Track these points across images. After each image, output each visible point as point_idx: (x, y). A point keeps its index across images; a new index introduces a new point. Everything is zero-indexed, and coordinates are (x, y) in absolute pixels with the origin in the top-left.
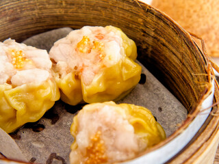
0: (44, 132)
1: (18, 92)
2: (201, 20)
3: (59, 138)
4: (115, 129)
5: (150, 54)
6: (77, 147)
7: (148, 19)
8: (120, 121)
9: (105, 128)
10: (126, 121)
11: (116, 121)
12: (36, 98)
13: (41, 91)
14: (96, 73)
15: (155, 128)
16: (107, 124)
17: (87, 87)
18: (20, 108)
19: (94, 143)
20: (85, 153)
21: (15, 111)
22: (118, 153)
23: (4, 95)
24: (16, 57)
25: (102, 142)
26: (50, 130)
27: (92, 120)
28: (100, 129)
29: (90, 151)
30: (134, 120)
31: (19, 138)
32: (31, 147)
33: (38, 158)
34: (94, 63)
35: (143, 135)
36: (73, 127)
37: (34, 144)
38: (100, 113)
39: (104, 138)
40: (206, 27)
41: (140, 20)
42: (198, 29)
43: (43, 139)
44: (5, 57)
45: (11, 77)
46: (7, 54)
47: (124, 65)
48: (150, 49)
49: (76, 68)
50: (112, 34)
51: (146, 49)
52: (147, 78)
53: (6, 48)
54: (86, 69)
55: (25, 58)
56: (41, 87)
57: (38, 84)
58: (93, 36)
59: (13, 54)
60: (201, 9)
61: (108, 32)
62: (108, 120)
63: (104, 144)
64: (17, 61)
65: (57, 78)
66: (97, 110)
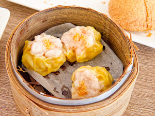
0: (59, 75)
1: (48, 60)
2: (132, 16)
3: (66, 78)
4: (90, 80)
5: (107, 36)
6: (74, 86)
7: (106, 22)
8: (93, 76)
9: (86, 79)
10: (95, 77)
11: (91, 76)
12: (56, 62)
13: (58, 59)
14: (82, 50)
15: (107, 78)
16: (87, 78)
17: (79, 57)
18: (49, 66)
19: (82, 85)
20: (78, 89)
21: (47, 68)
22: (91, 90)
23: (42, 62)
24: (47, 43)
25: (85, 85)
26: (62, 74)
27: (81, 75)
28: (84, 79)
29: (80, 88)
30: (99, 75)
31: (49, 78)
32: (54, 82)
33: (57, 87)
34: (81, 46)
35: (102, 81)
36: (73, 77)
37: (55, 81)
38: (84, 73)
39: (86, 83)
40: (135, 19)
41: (102, 22)
42: (131, 20)
43: (59, 78)
44: (42, 43)
45: (45, 53)
46: (43, 42)
47: (95, 46)
48: (107, 34)
49: (73, 47)
50: (89, 31)
51: (106, 34)
52: (106, 48)
53: (42, 39)
54: (78, 49)
55: (50, 43)
56: (59, 58)
57: (57, 57)
58: (81, 32)
59: (45, 42)
60: (132, 11)
61: (88, 30)
62: (87, 76)
63: (86, 86)
64: (47, 45)
65: (65, 52)
66: (83, 71)
